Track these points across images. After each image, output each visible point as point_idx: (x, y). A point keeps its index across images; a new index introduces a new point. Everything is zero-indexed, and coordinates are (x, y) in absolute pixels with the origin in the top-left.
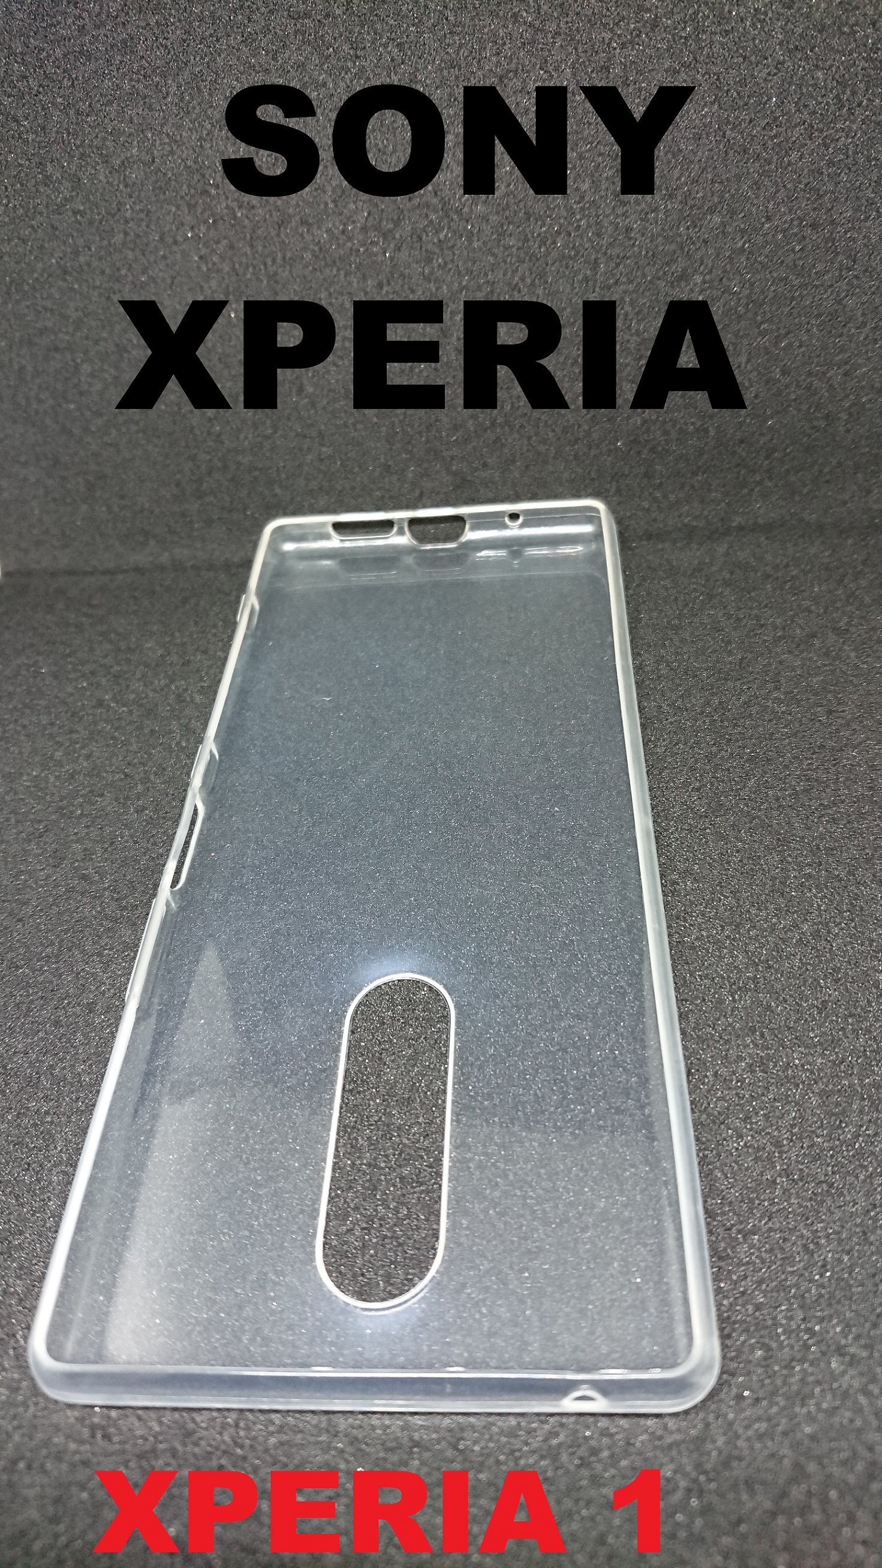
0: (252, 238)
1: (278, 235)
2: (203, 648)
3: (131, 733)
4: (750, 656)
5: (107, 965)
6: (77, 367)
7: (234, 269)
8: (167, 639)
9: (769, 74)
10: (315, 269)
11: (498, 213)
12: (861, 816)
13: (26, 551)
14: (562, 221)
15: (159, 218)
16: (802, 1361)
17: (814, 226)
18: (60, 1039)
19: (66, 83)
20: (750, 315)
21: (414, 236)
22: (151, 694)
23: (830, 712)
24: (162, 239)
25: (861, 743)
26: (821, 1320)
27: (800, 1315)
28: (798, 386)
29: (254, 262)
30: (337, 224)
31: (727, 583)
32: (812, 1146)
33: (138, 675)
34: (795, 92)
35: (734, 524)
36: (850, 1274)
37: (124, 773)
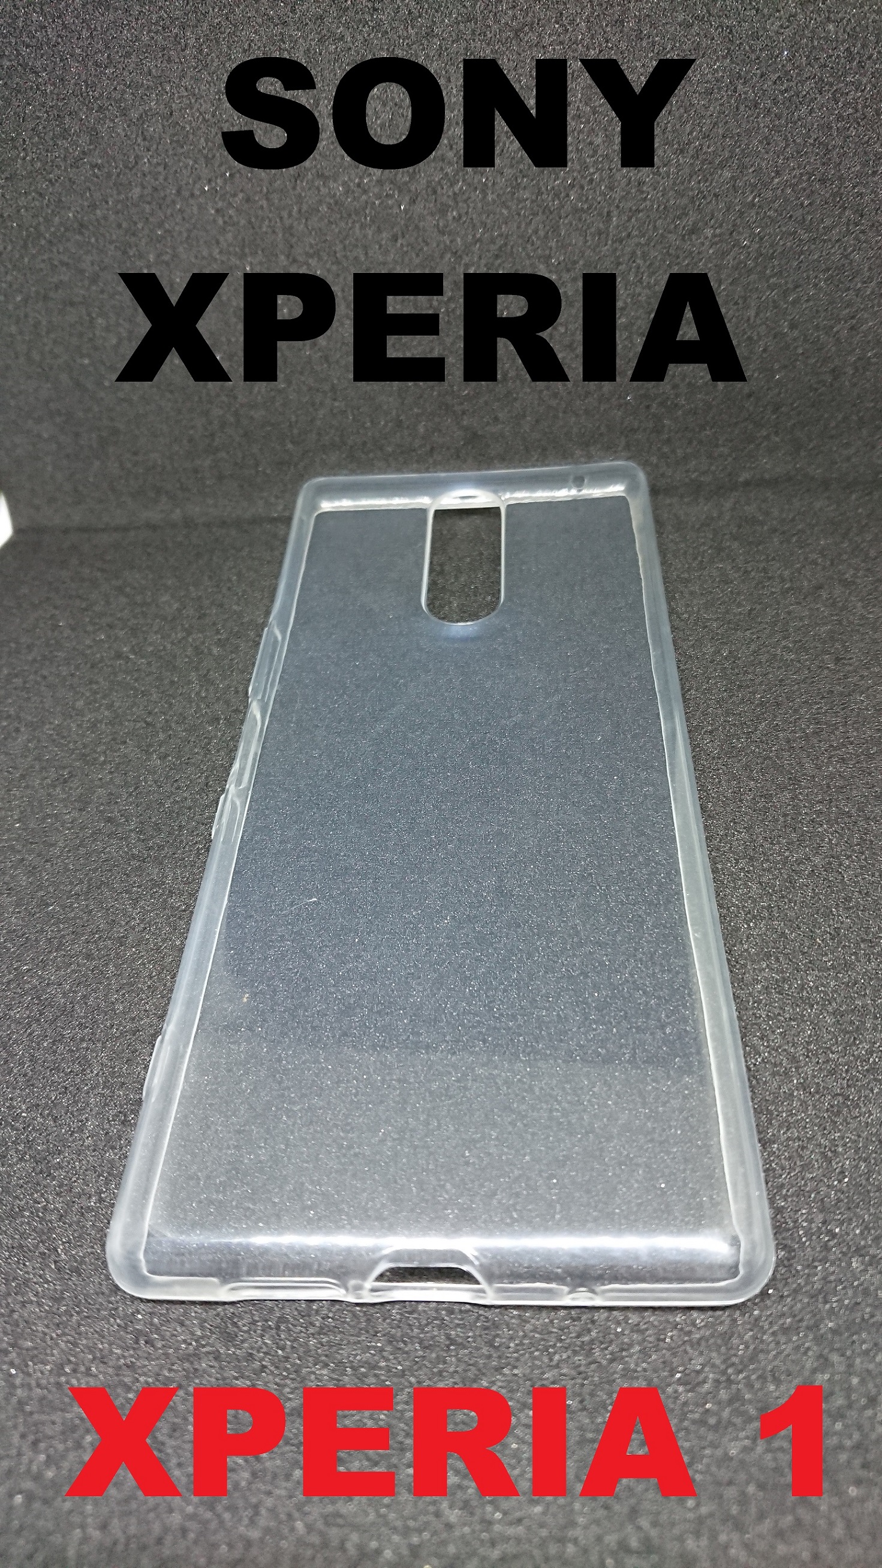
0: (268, 191)
1: (294, 188)
2: (218, 602)
3: (151, 683)
4: (758, 607)
5: (136, 901)
6: (92, 320)
7: (250, 222)
8: (182, 594)
9: (781, 26)
10: (330, 223)
11: (512, 166)
13: (37, 508)
14: (575, 174)
15: (176, 172)
16: (824, 1260)
17: (823, 181)
19: (85, 33)
20: (759, 269)
21: (429, 189)
22: (169, 647)
23: (838, 659)
24: (179, 192)
25: (868, 688)
26: (841, 1223)
27: (820, 1218)
28: (806, 340)
29: (270, 215)
30: (353, 176)
31: (735, 537)
32: (828, 1061)
33: (155, 628)
34: (807, 45)
35: (741, 479)
36: (868, 1179)
37: (146, 722)
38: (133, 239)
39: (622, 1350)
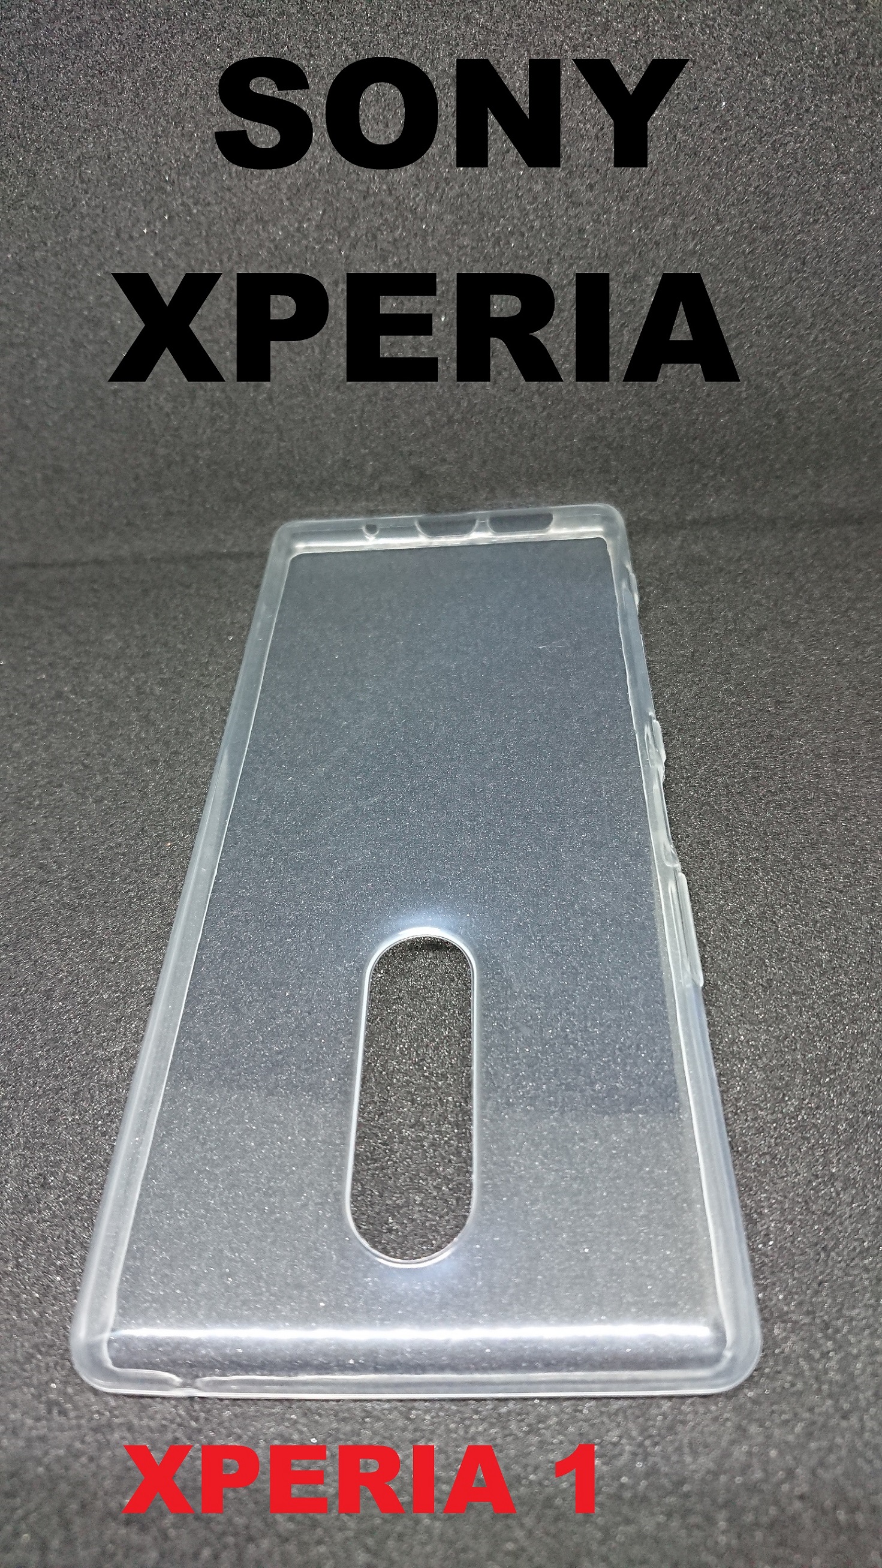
0: (207, 235)
1: (233, 232)
2: (163, 641)
3: (90, 725)
4: (702, 649)
5: (65, 953)
6: (33, 362)
8: (127, 632)
9: (718, 79)
12: (807, 802)
14: (515, 221)
15: (115, 214)
17: (765, 228)
18: (18, 1025)
19: (21, 77)
21: (369, 235)
22: (110, 686)
23: (778, 703)
24: (118, 235)
30: (293, 221)
31: (681, 578)
33: (98, 667)
34: (744, 97)
35: (689, 518)
36: (792, 1243)
37: (83, 764)
38: (73, 281)
39: (539, 1422)
